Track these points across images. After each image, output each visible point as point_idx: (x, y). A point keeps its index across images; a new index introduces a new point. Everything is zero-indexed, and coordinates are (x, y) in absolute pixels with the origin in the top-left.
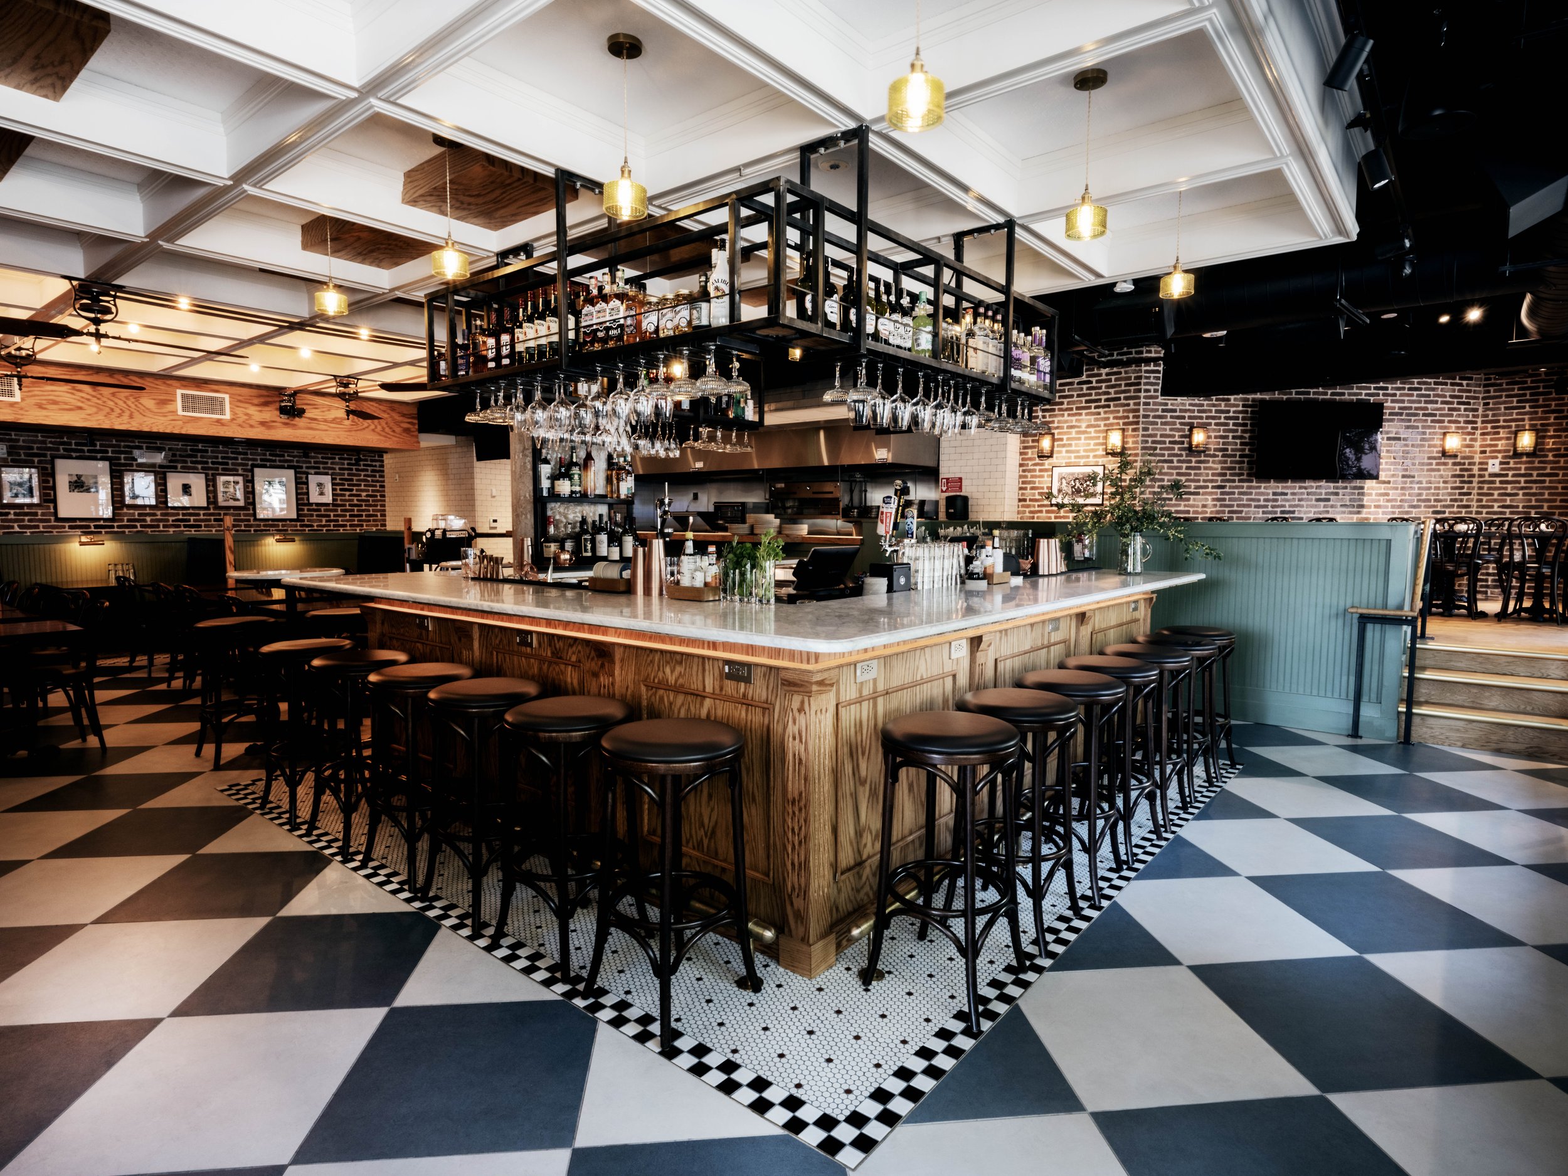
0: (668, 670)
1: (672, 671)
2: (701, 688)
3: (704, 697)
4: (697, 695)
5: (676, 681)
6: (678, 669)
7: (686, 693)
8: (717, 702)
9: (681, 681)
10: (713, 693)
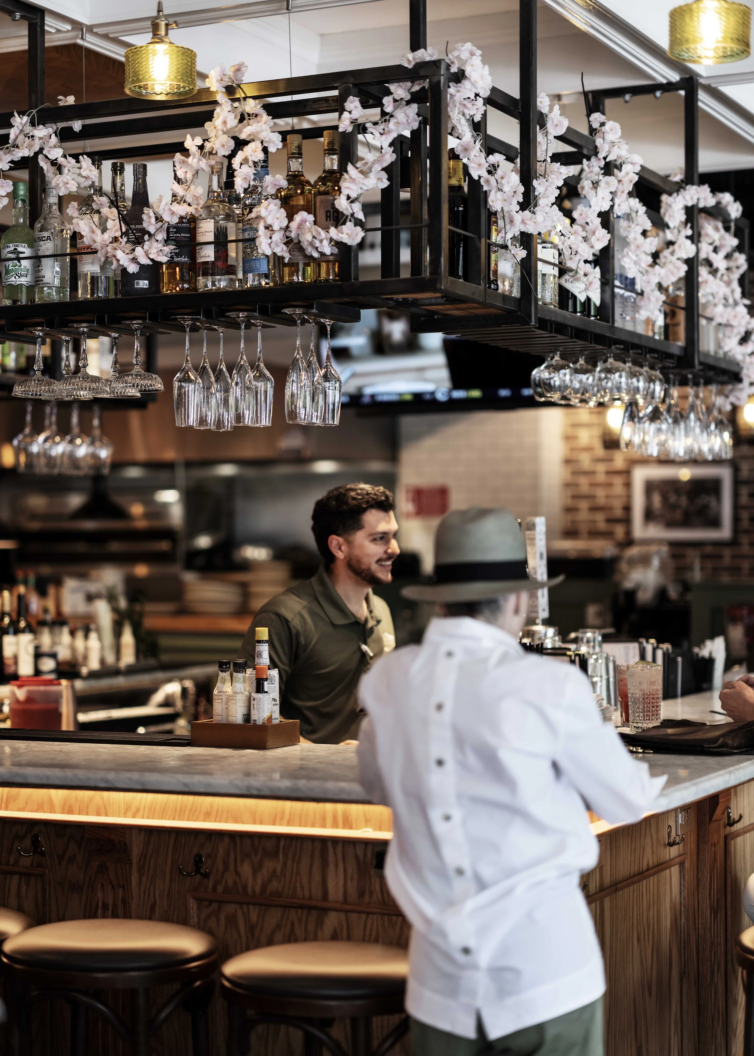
0: (246, 869)
1: (255, 872)
2: (317, 892)
3: (325, 910)
4: (310, 908)
5: (264, 887)
6: (269, 865)
7: (287, 907)
8: (354, 916)
9: (274, 885)
10: (345, 900)
